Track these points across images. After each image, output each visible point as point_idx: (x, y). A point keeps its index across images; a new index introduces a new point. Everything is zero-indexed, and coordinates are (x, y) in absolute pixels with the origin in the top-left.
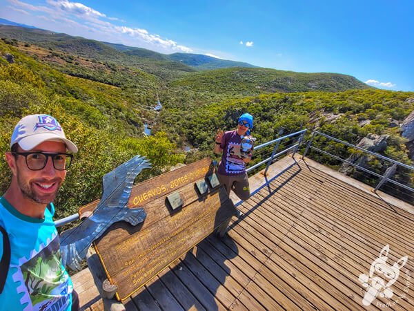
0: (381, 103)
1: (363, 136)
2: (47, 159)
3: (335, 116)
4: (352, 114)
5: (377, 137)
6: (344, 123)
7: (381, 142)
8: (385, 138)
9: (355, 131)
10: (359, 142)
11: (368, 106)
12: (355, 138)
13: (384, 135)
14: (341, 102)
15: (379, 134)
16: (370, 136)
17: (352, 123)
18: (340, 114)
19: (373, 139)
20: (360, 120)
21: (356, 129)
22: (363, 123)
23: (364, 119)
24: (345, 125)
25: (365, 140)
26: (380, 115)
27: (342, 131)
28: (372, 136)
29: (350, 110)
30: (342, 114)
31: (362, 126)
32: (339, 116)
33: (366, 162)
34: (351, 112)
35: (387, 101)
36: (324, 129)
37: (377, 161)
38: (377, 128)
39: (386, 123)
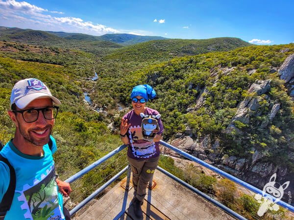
0: (262, 55)
1: (252, 82)
2: (39, 113)
3: (230, 69)
4: (241, 66)
5: (263, 82)
6: (236, 74)
7: (266, 85)
8: (268, 82)
9: (246, 79)
10: (249, 87)
11: (252, 59)
12: (246, 85)
13: (267, 80)
14: (233, 58)
15: (264, 79)
16: (257, 82)
17: (243, 74)
18: (233, 68)
19: (260, 84)
20: (248, 70)
21: (246, 77)
22: (251, 72)
23: (251, 69)
24: (238, 75)
25: (254, 85)
26: (262, 65)
27: (236, 81)
28: (259, 81)
29: (240, 63)
30: (235, 67)
31: (250, 75)
32: (232, 69)
33: (257, 102)
34: (241, 65)
35: (266, 53)
36: (222, 80)
37: (265, 101)
38: (262, 75)
39: (268, 70)
